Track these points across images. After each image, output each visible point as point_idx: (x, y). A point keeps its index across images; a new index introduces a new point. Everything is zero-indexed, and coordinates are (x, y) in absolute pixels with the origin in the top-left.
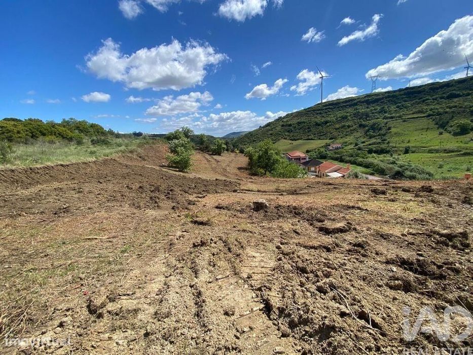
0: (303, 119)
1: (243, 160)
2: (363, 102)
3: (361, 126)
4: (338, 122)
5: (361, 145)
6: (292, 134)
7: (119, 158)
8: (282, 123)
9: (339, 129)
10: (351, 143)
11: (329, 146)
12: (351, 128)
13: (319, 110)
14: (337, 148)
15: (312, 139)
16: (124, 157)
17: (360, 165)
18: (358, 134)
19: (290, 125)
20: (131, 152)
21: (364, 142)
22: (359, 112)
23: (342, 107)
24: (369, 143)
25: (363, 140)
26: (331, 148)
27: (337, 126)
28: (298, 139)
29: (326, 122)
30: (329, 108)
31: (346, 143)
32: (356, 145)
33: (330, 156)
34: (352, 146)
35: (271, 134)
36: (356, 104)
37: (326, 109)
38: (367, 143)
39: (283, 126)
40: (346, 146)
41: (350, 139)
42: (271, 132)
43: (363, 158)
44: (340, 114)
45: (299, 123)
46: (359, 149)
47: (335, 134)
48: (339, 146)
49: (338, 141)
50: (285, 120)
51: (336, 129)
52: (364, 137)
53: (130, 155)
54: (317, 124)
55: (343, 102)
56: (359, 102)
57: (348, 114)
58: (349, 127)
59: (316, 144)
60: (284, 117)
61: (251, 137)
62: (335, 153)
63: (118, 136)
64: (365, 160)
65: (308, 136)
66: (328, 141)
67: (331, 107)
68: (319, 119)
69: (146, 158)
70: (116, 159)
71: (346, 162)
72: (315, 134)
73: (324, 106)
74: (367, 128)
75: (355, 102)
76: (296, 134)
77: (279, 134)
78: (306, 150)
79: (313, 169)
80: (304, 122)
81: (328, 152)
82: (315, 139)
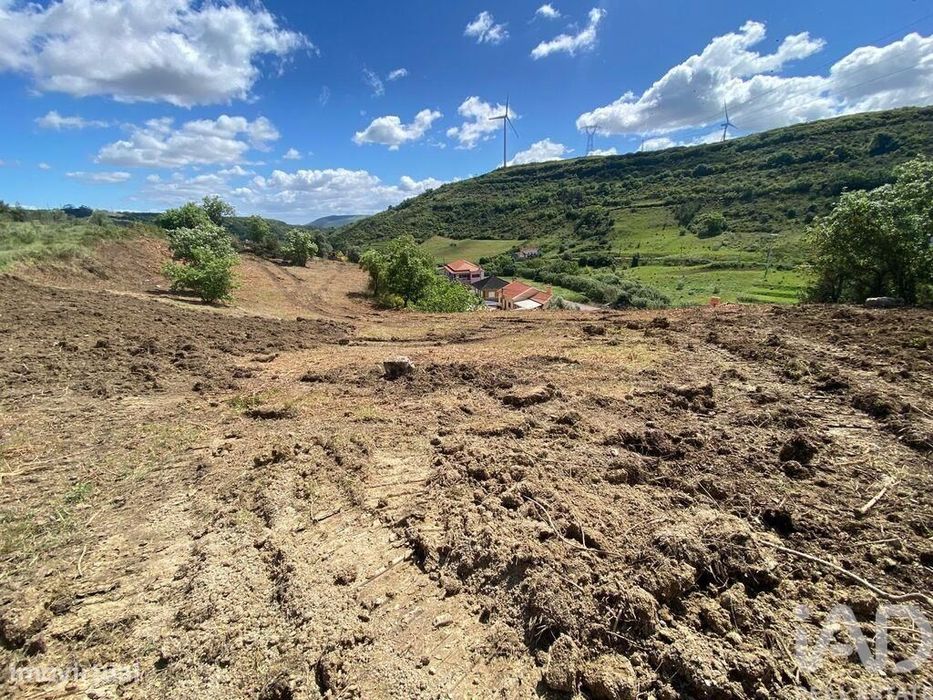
0: (472, 198)
1: (359, 279)
2: (573, 172)
3: (570, 217)
4: (534, 207)
5: (569, 251)
6: (453, 226)
7: (27, 272)
8: (435, 203)
9: (533, 220)
10: (553, 248)
11: (519, 251)
12: (555, 220)
13: (501, 182)
14: (531, 257)
15: (489, 238)
16: (42, 270)
17: (567, 286)
18: (566, 231)
19: (449, 208)
20: (64, 257)
21: (573, 246)
22: (566, 191)
23: (539, 179)
24: (581, 247)
25: (572, 242)
26: (521, 256)
27: (531, 215)
28: (465, 237)
29: (513, 207)
30: (518, 180)
31: (546, 246)
32: (562, 250)
33: (520, 272)
34: (554, 253)
35: (413, 224)
36: (561, 176)
37: (512, 181)
38: (578, 248)
39: (435, 208)
40: (545, 252)
41: (552, 240)
42: (412, 220)
43: (571, 274)
44: (536, 192)
45: (466, 205)
46: (566, 258)
47: (528, 229)
48: (535, 251)
49: (532, 243)
50: (439, 197)
51: (530, 221)
52: (574, 237)
53: (60, 265)
54: (498, 210)
55: (540, 170)
56: (567, 171)
57: (550, 194)
58: (550, 217)
59: (497, 247)
60: (438, 191)
61: (373, 229)
62: (529, 265)
63: (19, 215)
64: (575, 277)
65: (483, 231)
66: (516, 243)
67: (520, 177)
68: (501, 200)
69: (108, 272)
70: (20, 275)
71: (546, 282)
72: (494, 228)
73: (510, 174)
74: (578, 221)
75: (561, 170)
76: (460, 227)
77: (430, 225)
78: (479, 258)
79: (492, 295)
80: (475, 204)
81: (516, 264)
82: (496, 237)
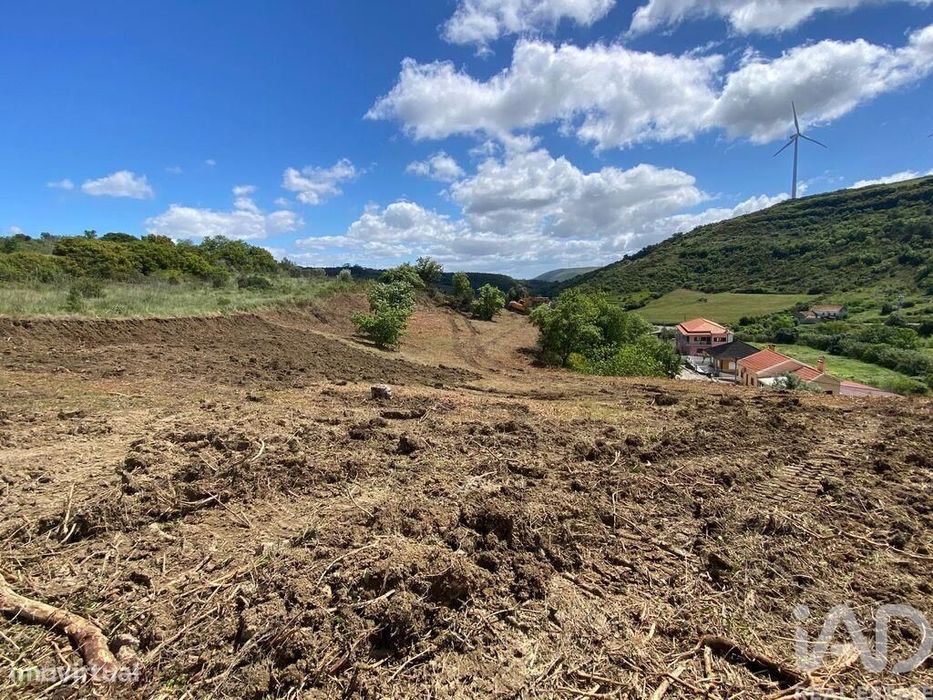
0: (738, 240)
2: (916, 198)
3: (904, 260)
4: (839, 249)
5: (902, 313)
6: (706, 276)
8: (683, 249)
9: (838, 267)
10: (871, 307)
11: (807, 309)
12: (876, 267)
13: (786, 217)
14: (827, 318)
15: (759, 292)
17: (890, 364)
18: (897, 283)
19: (703, 255)
20: (301, 305)
21: (909, 305)
22: (901, 224)
23: (851, 210)
24: (925, 306)
25: (909, 299)
26: (810, 316)
27: (834, 260)
28: (721, 290)
29: (804, 249)
30: (811, 214)
31: (855, 304)
32: (886, 310)
33: (805, 338)
34: (875, 314)
35: (651, 276)
36: (893, 203)
37: (804, 215)
38: (918, 308)
39: (683, 255)
40: (855, 312)
41: (873, 294)
42: (650, 271)
43: (901, 346)
44: (842, 229)
45: (728, 250)
46: (894, 322)
47: (827, 278)
48: (836, 310)
49: (832, 299)
50: (690, 242)
51: (833, 267)
52: (914, 291)
53: (297, 310)
54: (778, 254)
55: (854, 198)
56: (904, 197)
57: (870, 230)
58: (869, 262)
59: (772, 304)
60: (689, 235)
62: (821, 329)
64: (905, 352)
65: (752, 283)
66: (804, 298)
67: (817, 210)
68: (783, 241)
70: (265, 317)
71: (847, 355)
72: (769, 279)
73: (799, 208)
74: (922, 268)
75: (893, 196)
76: (717, 277)
77: (673, 277)
78: (741, 317)
79: (733, 366)
80: (741, 248)
81: (800, 328)
82: (769, 290)
